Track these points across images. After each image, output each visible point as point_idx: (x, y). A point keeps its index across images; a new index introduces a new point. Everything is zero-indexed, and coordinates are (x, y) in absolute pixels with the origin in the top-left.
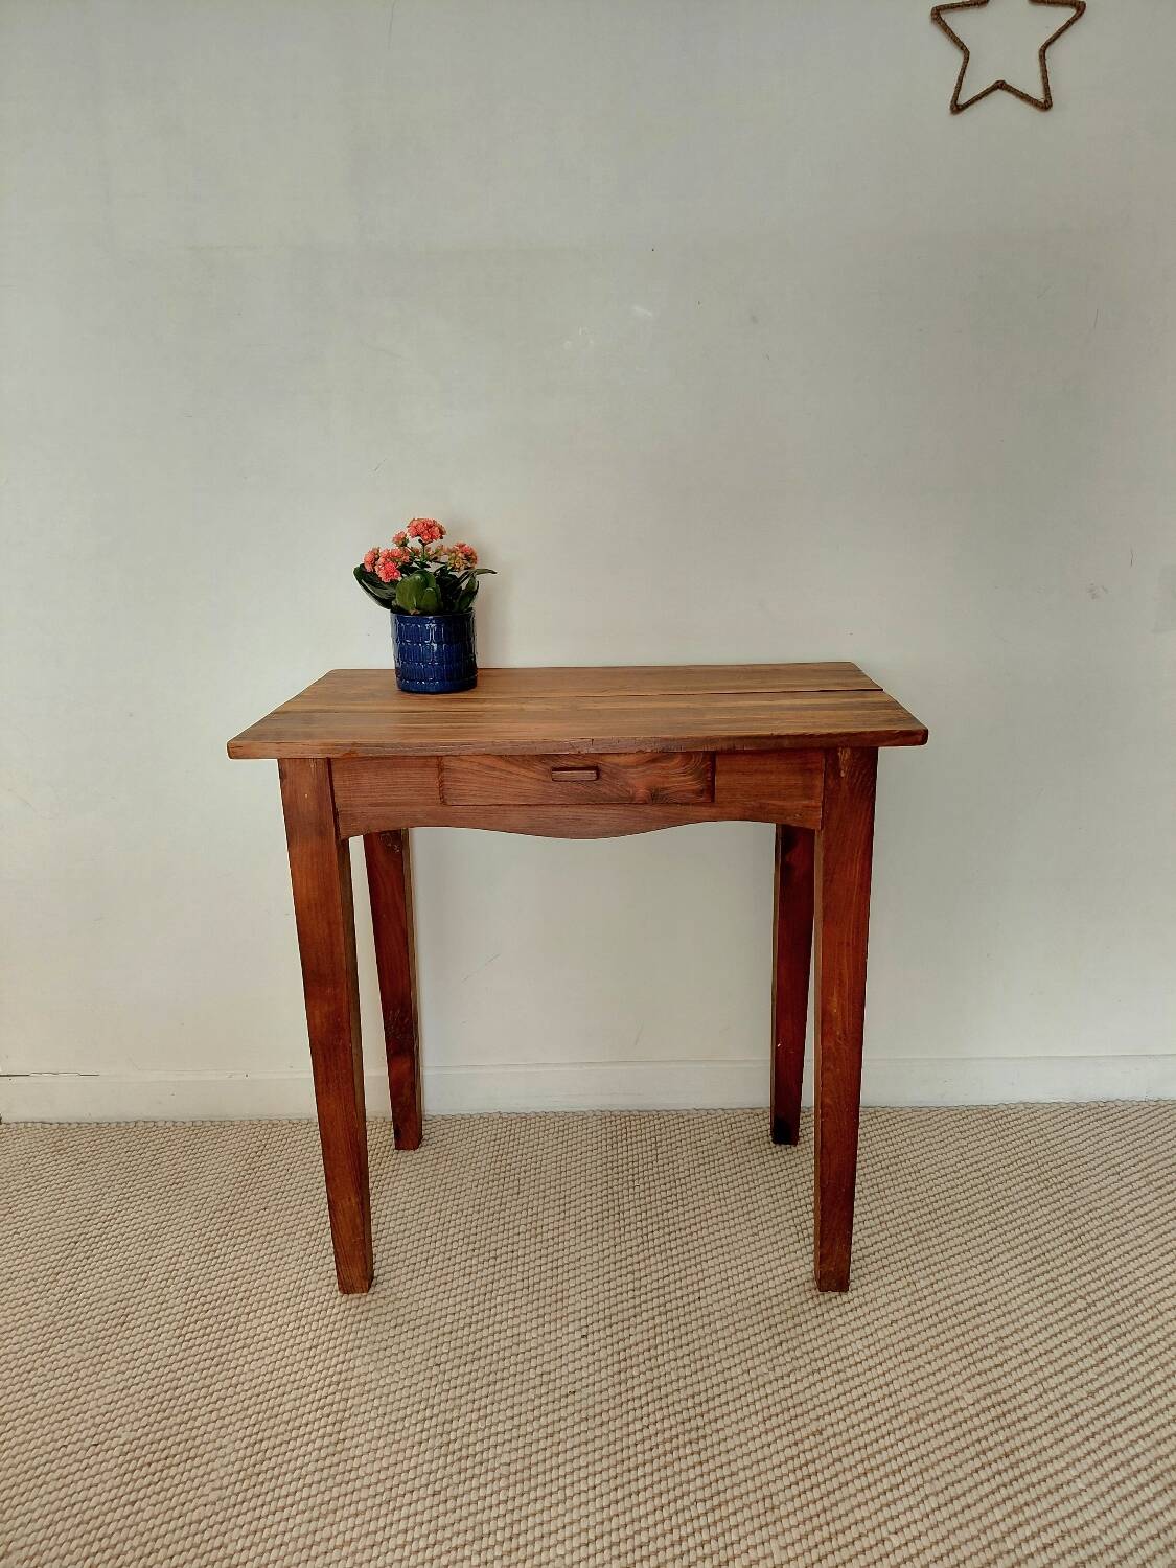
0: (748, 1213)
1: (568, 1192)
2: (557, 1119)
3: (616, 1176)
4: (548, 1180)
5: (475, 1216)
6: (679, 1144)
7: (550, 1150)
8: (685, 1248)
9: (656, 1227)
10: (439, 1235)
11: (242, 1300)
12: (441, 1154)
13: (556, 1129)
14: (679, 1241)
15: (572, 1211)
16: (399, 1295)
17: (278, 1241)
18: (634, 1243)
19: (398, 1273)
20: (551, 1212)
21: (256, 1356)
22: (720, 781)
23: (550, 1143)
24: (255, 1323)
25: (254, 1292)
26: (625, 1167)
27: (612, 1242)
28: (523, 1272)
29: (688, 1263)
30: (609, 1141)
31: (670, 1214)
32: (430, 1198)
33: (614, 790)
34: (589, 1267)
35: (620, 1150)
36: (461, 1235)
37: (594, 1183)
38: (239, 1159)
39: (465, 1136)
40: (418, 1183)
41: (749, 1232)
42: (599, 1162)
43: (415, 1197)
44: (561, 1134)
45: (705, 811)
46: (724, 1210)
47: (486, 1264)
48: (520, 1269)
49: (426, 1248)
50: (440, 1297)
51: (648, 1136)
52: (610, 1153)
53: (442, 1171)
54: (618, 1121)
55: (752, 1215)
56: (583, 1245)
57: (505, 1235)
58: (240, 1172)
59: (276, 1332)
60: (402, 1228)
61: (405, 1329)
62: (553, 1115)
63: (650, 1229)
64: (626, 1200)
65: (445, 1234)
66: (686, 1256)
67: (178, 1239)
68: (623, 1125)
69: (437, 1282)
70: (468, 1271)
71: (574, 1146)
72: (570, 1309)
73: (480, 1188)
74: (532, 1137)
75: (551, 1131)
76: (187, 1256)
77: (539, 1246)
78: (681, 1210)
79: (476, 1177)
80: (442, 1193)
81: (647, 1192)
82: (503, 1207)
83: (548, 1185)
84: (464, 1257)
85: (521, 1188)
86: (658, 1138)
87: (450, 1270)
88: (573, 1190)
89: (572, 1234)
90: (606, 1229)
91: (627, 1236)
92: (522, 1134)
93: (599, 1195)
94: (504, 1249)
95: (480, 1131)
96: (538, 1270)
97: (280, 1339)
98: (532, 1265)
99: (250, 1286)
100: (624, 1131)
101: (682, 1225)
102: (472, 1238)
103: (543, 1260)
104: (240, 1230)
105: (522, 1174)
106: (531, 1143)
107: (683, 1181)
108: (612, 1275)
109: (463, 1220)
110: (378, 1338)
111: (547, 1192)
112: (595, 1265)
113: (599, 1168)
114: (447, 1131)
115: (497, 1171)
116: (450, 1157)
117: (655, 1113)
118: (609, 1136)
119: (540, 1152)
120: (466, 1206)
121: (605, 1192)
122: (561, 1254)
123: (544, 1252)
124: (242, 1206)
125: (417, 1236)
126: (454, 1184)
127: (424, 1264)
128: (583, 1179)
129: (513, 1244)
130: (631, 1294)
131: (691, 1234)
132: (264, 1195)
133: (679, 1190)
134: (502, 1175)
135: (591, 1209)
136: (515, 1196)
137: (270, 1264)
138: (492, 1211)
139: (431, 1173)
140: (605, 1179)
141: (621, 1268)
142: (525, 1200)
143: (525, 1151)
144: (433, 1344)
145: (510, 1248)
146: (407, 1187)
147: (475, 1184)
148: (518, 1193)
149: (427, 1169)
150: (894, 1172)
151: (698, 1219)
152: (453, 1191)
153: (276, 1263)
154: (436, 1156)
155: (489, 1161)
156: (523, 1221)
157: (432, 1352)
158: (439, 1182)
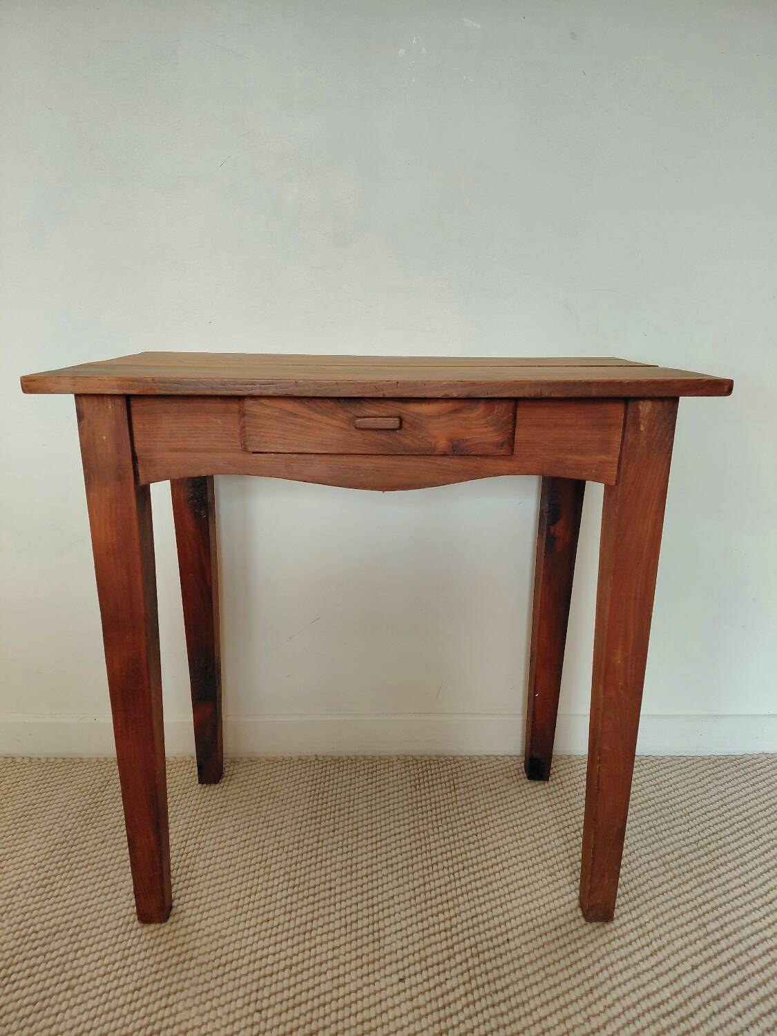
0: (544, 853)
1: (379, 831)
2: (366, 761)
3: (421, 816)
4: (360, 818)
5: (295, 852)
6: (474, 787)
7: (361, 789)
8: (490, 888)
9: (461, 866)
10: (262, 871)
11: (71, 936)
12: (264, 793)
13: (366, 771)
14: (484, 882)
15: (384, 850)
16: (223, 933)
17: (112, 874)
18: (443, 881)
19: (223, 908)
20: (364, 849)
21: (79, 1000)
22: (520, 435)
23: (361, 784)
24: (82, 961)
25: (84, 927)
26: (429, 807)
27: (421, 881)
28: (340, 910)
29: (493, 903)
30: (413, 783)
31: (473, 854)
32: (254, 834)
33: (415, 441)
34: (402, 906)
35: (423, 791)
36: (282, 872)
37: (402, 822)
38: (84, 794)
39: (286, 776)
40: (243, 820)
41: (547, 872)
42: (405, 803)
43: (240, 833)
44: (370, 775)
45: (503, 465)
46: (522, 850)
47: (306, 901)
48: (338, 907)
49: (250, 884)
50: (263, 935)
51: (446, 778)
52: (414, 794)
53: (265, 808)
54: (419, 765)
55: (547, 855)
56: (396, 884)
57: (323, 872)
58: (83, 806)
59: (102, 971)
60: (228, 863)
61: (227, 969)
62: (362, 759)
63: (456, 868)
64: (432, 838)
65: (267, 870)
66: (492, 896)
67: (19, 871)
68: (424, 769)
69: (259, 920)
70: (288, 908)
71: (382, 787)
72: (387, 949)
73: (299, 825)
74: (345, 778)
75: (362, 773)
76: (25, 889)
77: (354, 884)
78: (482, 850)
79: (296, 815)
80: (265, 830)
81: (450, 832)
82: (320, 844)
83: (360, 824)
84: (284, 894)
85: (337, 826)
86: (456, 781)
87: (272, 907)
88: (384, 829)
89: (385, 871)
90: (415, 867)
91: (436, 875)
92: (336, 775)
93: (407, 833)
94: (322, 887)
95: (299, 772)
96: (354, 909)
97: (105, 980)
98: (349, 902)
99: (81, 921)
100: (425, 773)
101: (485, 865)
102: (292, 875)
103: (360, 898)
104: (78, 863)
105: (337, 813)
106: (344, 784)
107: (481, 822)
108: (424, 914)
109: (284, 856)
110: (201, 979)
111: (360, 831)
112: (408, 904)
113: (406, 808)
114: (269, 771)
115: (314, 809)
116: (272, 795)
117: (451, 758)
118: (413, 778)
119: (352, 792)
120: (286, 842)
121: (412, 831)
122: (375, 892)
123: (360, 890)
124: (82, 839)
125: (241, 872)
126: (276, 821)
127: (247, 900)
128: (392, 819)
129: (330, 881)
130: (443, 935)
131: (494, 874)
132: (103, 828)
133: (479, 830)
134: (319, 813)
135: (400, 847)
136: (331, 834)
137: (102, 898)
138: (310, 848)
139: (255, 811)
140: (411, 819)
141: (431, 907)
142: (340, 837)
143: (339, 790)
144: (254, 986)
145: (328, 885)
146: (233, 823)
147: (294, 821)
148: (334, 831)
149: (252, 806)
150: (667, 815)
151: (499, 859)
152: (275, 827)
153: (109, 897)
154: (260, 794)
155: (308, 800)
156: (339, 858)
157: (253, 996)
158: (262, 820)
